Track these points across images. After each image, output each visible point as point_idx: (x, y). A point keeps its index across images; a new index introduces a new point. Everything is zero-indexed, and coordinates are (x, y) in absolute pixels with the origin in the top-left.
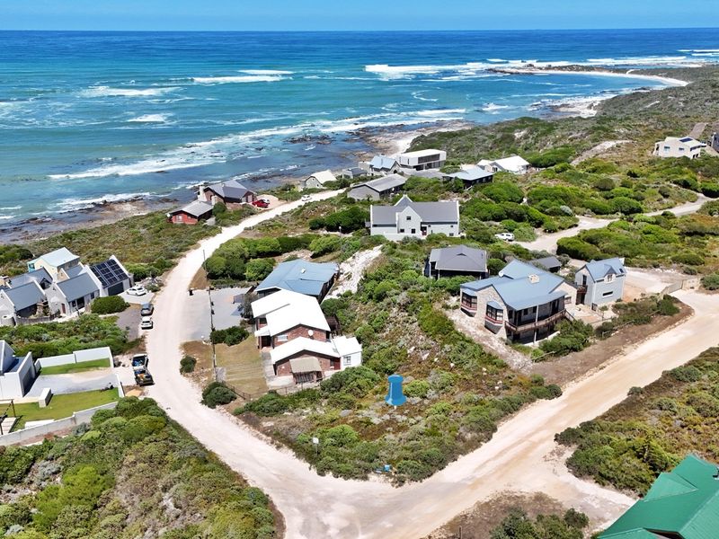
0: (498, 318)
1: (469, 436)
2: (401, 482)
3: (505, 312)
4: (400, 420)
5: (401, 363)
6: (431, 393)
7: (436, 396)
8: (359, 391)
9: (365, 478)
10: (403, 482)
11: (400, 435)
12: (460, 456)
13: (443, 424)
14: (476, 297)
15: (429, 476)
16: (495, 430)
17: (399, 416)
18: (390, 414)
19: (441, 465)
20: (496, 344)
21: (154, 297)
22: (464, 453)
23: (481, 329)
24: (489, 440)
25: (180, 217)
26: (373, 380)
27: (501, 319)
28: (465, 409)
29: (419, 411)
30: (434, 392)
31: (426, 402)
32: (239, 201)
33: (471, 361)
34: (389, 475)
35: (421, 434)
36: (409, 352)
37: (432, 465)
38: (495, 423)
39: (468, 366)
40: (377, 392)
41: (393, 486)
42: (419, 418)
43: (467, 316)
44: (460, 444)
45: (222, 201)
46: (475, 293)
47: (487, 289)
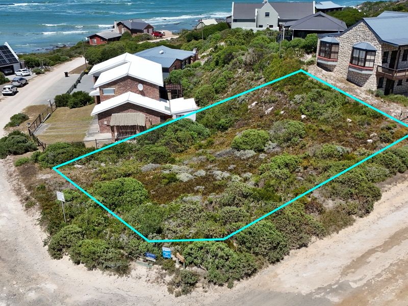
0: (367, 64)
1: (330, 205)
2: (188, 284)
3: (379, 54)
4: (218, 178)
5: (237, 118)
6: (271, 146)
7: (278, 149)
8: (177, 143)
9: (123, 270)
10: (193, 285)
11: (212, 196)
12: (314, 238)
13: (284, 184)
14: (338, 44)
15: (248, 275)
16: (377, 196)
17: (219, 172)
18: (207, 170)
19: (274, 254)
20: (364, 95)
21: (35, 77)
22: (321, 233)
23: (342, 81)
24: (368, 212)
25: (95, 40)
26: (199, 134)
27: (371, 64)
28: (322, 164)
29: (251, 166)
30: (274, 144)
31: (262, 156)
32: (141, 31)
33: (330, 110)
34: (169, 267)
35: (246, 197)
36: (249, 107)
37: (257, 254)
38: (377, 185)
39: (326, 115)
40: (201, 147)
41: (170, 291)
42: (248, 175)
43: (324, 71)
44: (314, 218)
45: (130, 32)
46: (336, 40)
47: (355, 28)
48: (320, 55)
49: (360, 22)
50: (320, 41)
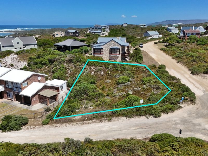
3: (121, 49)
6: (131, 79)
46: (102, 47)
47: (109, 43)
48: (95, 53)
49: (111, 40)
50: (94, 48)
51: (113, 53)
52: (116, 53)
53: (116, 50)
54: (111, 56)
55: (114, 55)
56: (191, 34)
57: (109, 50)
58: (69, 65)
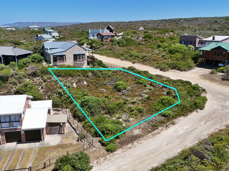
3: (86, 55)
46: (64, 54)
47: (73, 48)
48: (57, 62)
49: (75, 45)
50: (53, 56)
51: (79, 59)
52: (82, 59)
53: (82, 55)
54: (77, 63)
55: (80, 62)
56: (107, 36)
57: (73, 57)
58: (34, 80)
